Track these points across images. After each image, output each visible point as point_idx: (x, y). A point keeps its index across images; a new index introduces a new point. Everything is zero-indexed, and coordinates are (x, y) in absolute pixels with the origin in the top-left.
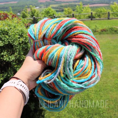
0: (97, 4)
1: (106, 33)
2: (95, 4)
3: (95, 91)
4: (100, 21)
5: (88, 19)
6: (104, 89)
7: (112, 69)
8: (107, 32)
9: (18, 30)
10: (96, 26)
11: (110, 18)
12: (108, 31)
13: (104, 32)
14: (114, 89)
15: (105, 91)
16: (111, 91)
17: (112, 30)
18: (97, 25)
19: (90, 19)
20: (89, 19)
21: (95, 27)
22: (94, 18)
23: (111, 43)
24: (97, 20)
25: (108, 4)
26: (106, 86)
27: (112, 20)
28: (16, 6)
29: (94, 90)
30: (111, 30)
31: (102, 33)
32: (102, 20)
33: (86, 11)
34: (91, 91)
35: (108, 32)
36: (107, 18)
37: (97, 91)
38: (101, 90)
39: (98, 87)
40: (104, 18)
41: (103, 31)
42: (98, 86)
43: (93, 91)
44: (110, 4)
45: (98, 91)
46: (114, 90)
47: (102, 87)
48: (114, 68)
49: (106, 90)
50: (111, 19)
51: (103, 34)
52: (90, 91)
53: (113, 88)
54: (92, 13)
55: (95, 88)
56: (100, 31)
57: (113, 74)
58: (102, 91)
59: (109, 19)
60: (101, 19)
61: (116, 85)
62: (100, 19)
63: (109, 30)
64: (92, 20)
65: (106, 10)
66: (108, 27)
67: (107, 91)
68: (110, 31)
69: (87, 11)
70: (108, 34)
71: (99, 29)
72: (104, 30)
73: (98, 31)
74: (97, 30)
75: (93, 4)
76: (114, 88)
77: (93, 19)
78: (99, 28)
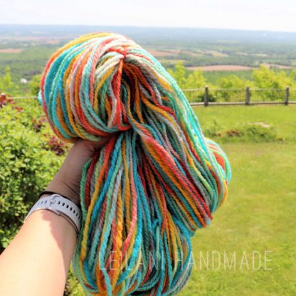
0: (221, 64)
1: (238, 139)
2: (217, 64)
3: (207, 288)
4: (226, 109)
5: (197, 103)
6: (229, 284)
7: (251, 230)
8: (242, 138)
9: (12, 138)
10: (215, 123)
11: (251, 102)
12: (243, 134)
13: (235, 137)
14: (255, 283)
15: (232, 289)
16: (247, 287)
17: (253, 132)
18: (217, 121)
19: (203, 103)
20: (200, 103)
21: (213, 125)
22: (214, 100)
23: (249, 166)
24: (219, 107)
25: (249, 66)
26: (235, 276)
27: (255, 107)
28: (18, 61)
29: (204, 287)
30: (250, 132)
31: (230, 139)
32: (232, 107)
33: (194, 82)
34: (197, 288)
35: (244, 138)
36: (244, 102)
37: (212, 289)
38: (222, 286)
39: (216, 278)
40: (237, 103)
41: (233, 134)
42: (214, 277)
43: (201, 288)
44: (252, 67)
45: (216, 289)
46: (253, 284)
47: (226, 278)
48: (256, 228)
49: (236, 285)
50: (253, 104)
51: (233, 141)
52: (195, 290)
53: (253, 281)
54: (207, 89)
55: (209, 280)
56: (224, 135)
57: (254, 244)
58: (224, 288)
59: (247, 104)
60: (228, 103)
61: (258, 273)
62: (226, 103)
63: (246, 133)
64: (206, 105)
65: (241, 82)
66: (244, 124)
67: (237, 289)
68: (249, 135)
69: (198, 82)
70: (243, 141)
71: (222, 129)
72: (234, 132)
73: (220, 135)
74: (217, 133)
75: (213, 65)
76: (255, 280)
77: (210, 103)
78: (223, 127)
